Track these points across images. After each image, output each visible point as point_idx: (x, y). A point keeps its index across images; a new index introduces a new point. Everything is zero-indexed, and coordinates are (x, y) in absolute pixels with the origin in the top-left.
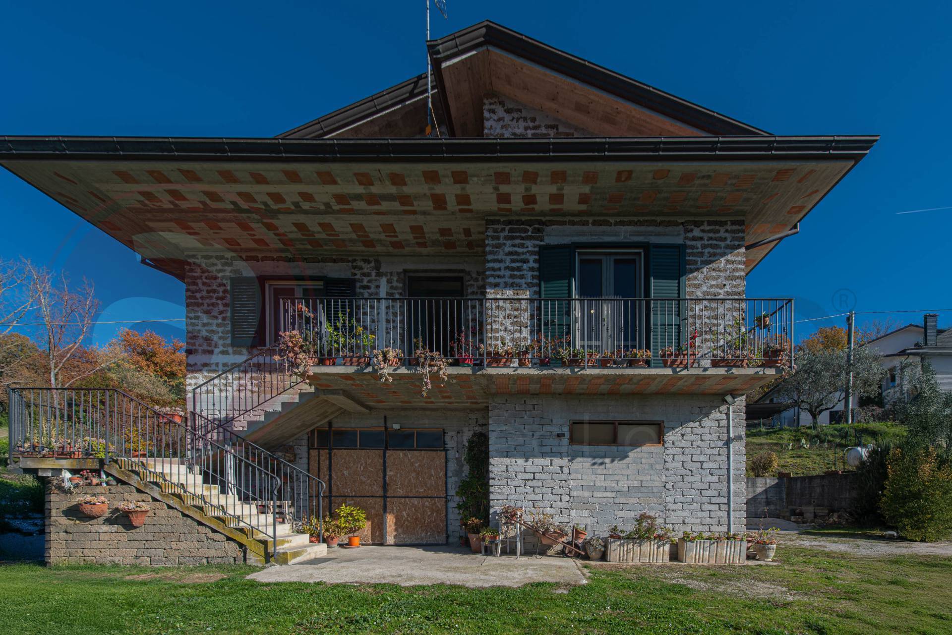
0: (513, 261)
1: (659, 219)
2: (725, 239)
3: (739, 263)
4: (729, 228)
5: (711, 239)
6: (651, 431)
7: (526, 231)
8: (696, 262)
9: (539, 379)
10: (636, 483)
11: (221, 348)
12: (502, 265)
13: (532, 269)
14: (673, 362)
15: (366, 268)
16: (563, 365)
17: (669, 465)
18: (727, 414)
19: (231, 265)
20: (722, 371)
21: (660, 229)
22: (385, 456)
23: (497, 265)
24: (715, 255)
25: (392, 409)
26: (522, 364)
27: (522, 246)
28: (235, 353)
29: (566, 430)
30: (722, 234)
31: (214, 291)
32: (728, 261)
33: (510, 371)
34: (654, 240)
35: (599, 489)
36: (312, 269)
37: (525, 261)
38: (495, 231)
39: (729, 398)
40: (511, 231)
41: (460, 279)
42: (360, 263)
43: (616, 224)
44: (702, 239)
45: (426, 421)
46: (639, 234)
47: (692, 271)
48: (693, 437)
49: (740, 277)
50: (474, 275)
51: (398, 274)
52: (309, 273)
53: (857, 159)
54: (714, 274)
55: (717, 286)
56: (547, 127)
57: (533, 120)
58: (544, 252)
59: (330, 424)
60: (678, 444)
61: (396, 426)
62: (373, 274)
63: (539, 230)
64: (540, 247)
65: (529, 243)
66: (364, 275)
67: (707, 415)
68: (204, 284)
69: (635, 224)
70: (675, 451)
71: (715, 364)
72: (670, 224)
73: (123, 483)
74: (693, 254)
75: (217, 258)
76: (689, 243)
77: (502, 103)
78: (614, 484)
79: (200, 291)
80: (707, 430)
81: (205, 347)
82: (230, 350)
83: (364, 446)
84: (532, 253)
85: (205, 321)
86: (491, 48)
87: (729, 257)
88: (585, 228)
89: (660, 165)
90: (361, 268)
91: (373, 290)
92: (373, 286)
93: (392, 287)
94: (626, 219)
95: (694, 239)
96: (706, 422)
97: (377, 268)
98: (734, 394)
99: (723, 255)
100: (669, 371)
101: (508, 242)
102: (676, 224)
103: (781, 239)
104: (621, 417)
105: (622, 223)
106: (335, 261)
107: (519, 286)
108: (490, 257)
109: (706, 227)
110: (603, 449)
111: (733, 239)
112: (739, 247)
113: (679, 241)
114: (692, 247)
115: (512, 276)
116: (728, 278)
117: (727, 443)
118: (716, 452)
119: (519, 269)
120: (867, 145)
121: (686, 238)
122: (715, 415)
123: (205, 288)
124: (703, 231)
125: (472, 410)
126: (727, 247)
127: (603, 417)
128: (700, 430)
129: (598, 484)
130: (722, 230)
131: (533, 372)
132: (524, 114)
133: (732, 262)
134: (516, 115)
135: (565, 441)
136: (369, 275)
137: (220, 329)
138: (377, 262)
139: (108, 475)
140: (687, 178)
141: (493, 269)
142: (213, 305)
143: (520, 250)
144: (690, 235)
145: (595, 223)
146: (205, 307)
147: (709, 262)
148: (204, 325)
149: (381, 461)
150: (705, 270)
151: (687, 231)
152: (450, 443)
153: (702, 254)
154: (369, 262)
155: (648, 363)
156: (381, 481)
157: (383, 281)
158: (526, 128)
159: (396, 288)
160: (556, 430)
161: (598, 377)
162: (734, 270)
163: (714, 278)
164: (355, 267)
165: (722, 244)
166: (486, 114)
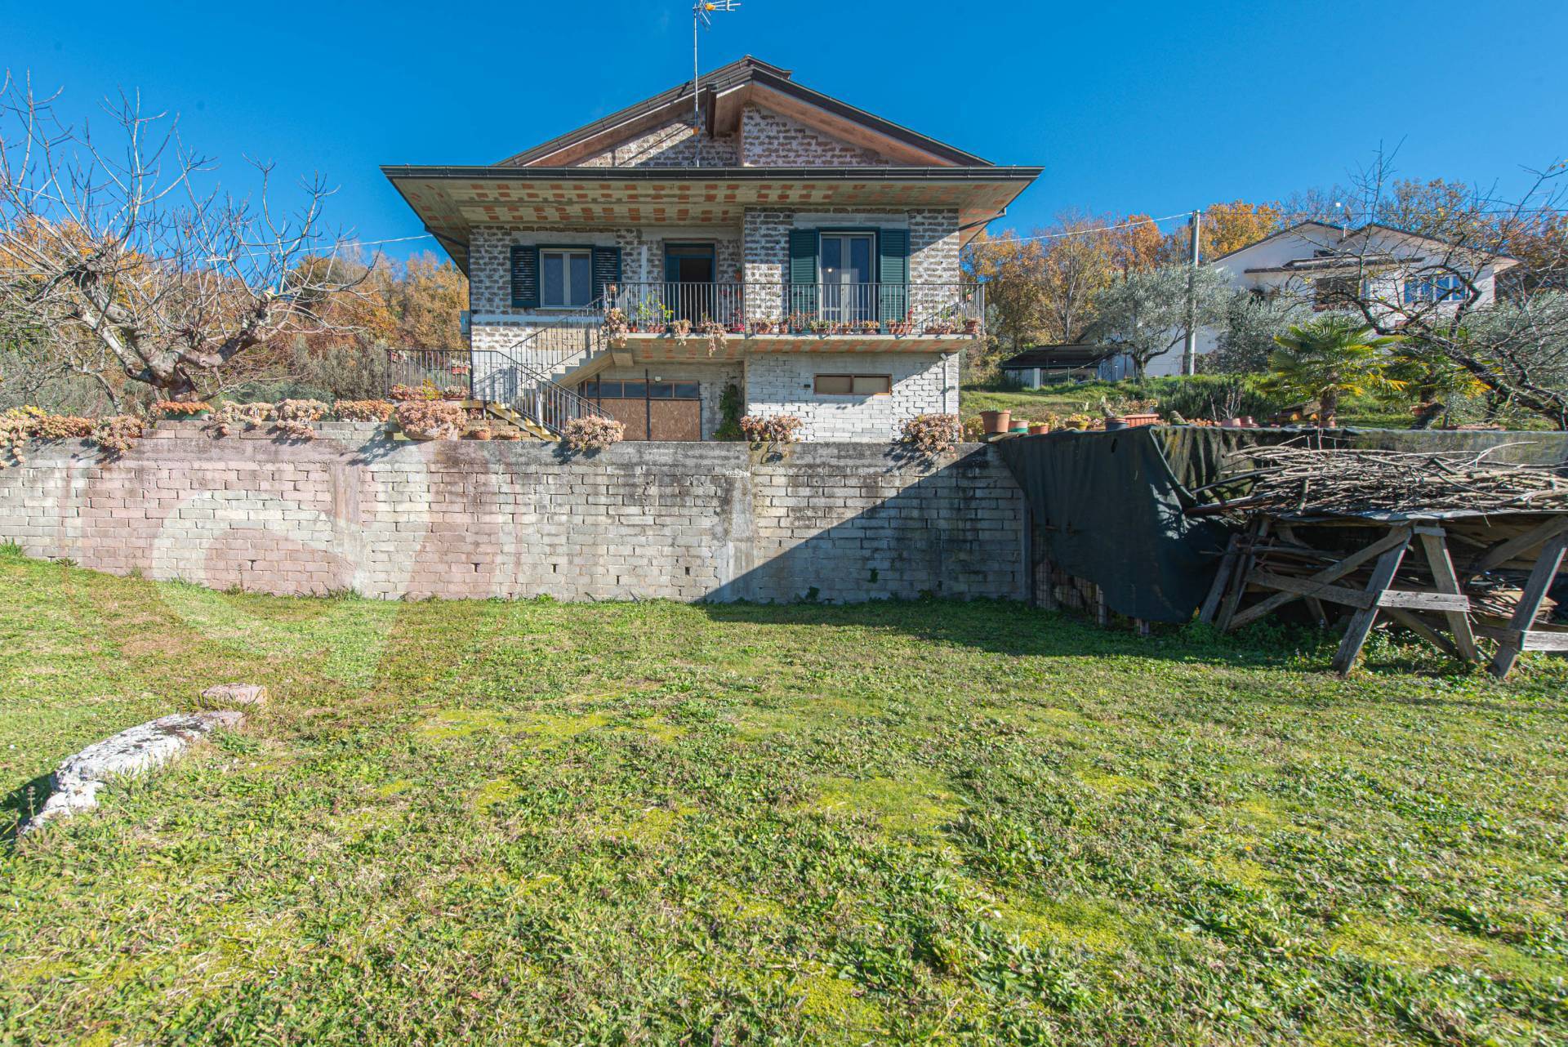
0: (767, 242)
1: (888, 208)
2: (942, 224)
3: (954, 244)
4: (946, 215)
5: (930, 224)
6: (883, 381)
7: (778, 217)
8: (918, 244)
9: (793, 343)
10: (869, 426)
11: (502, 309)
12: (758, 246)
13: (783, 249)
14: (896, 330)
15: (630, 237)
16: (813, 332)
17: (895, 411)
18: (944, 369)
19: (510, 234)
20: (932, 337)
21: (889, 216)
22: (648, 406)
23: (754, 245)
24: (933, 237)
25: (653, 363)
26: (781, 332)
27: (775, 229)
28: (513, 313)
29: (811, 382)
30: (940, 220)
31: (495, 258)
32: (945, 243)
33: (774, 337)
34: (884, 225)
35: (838, 430)
36: (582, 238)
37: (778, 242)
38: (753, 217)
39: (943, 356)
40: (766, 217)
41: (712, 246)
42: (623, 233)
43: (853, 211)
44: (923, 224)
45: (682, 374)
46: (870, 220)
47: (915, 251)
48: (916, 388)
49: (954, 256)
50: (726, 244)
51: (658, 242)
52: (579, 241)
53: (1032, 180)
54: (933, 253)
55: (936, 263)
56: (796, 131)
57: (785, 125)
58: (794, 236)
59: (598, 376)
60: (903, 393)
61: (658, 379)
62: (636, 242)
63: (789, 216)
64: (790, 231)
65: (781, 228)
66: (627, 243)
67: (927, 369)
68: (486, 251)
69: (869, 211)
70: (901, 399)
71: (929, 331)
72: (897, 211)
73: (501, 418)
74: (916, 237)
75: (498, 228)
76: (913, 227)
77: (758, 111)
78: (850, 427)
79: (483, 258)
80: (927, 382)
81: (488, 308)
82: (510, 310)
83: (629, 396)
84: (783, 235)
85: (488, 284)
86: (755, 83)
87: (946, 239)
88: (827, 215)
89: (885, 183)
90: (624, 237)
91: (635, 257)
92: (635, 253)
93: (652, 255)
94: (861, 207)
95: (917, 224)
96: (926, 375)
97: (639, 237)
98: (948, 352)
99: (941, 237)
100: (892, 337)
101: (764, 227)
102: (902, 212)
103: (990, 221)
104: (857, 371)
105: (857, 211)
106: (601, 231)
107: (773, 262)
108: (748, 239)
109: (926, 214)
110: (841, 397)
111: (949, 224)
112: (954, 231)
113: (904, 226)
114: (915, 231)
115: (767, 255)
116: (945, 257)
117: (944, 392)
118: (934, 399)
119: (772, 249)
120: (1037, 172)
121: (910, 223)
122: (934, 369)
123: (487, 255)
124: (924, 217)
125: (723, 365)
126: (944, 231)
127: (841, 371)
128: (921, 382)
129: (837, 426)
130: (940, 216)
131: (791, 338)
132: (777, 120)
133: (948, 244)
134: (770, 121)
135: (811, 390)
136: (631, 243)
137: (501, 292)
138: (639, 232)
139: (488, 412)
140: (905, 188)
141: (751, 249)
142: (494, 270)
143: (773, 233)
144: (913, 221)
145: (835, 211)
146: (488, 272)
147: (929, 244)
148: (487, 288)
149: (645, 409)
150: (926, 250)
151: (911, 217)
152: (705, 394)
153: (923, 237)
154: (632, 232)
155: (878, 331)
156: (644, 427)
157: (644, 249)
158: (778, 132)
159: (655, 255)
160: (803, 382)
161: (839, 341)
162: (950, 250)
163: (933, 257)
164: (619, 237)
165: (940, 228)
166: (745, 120)
